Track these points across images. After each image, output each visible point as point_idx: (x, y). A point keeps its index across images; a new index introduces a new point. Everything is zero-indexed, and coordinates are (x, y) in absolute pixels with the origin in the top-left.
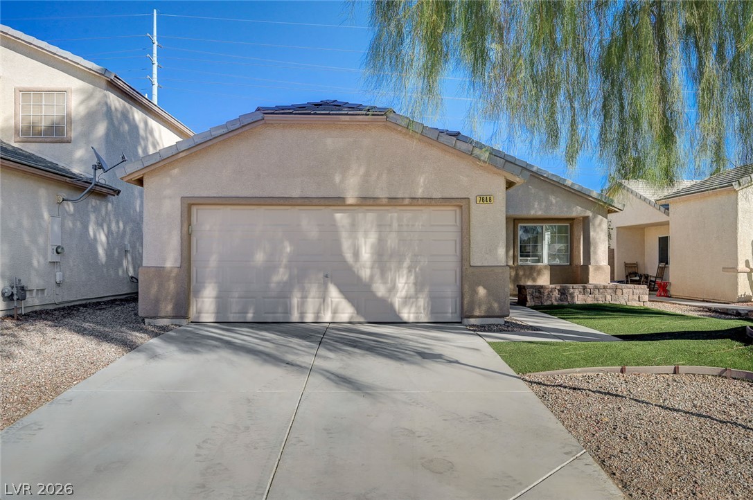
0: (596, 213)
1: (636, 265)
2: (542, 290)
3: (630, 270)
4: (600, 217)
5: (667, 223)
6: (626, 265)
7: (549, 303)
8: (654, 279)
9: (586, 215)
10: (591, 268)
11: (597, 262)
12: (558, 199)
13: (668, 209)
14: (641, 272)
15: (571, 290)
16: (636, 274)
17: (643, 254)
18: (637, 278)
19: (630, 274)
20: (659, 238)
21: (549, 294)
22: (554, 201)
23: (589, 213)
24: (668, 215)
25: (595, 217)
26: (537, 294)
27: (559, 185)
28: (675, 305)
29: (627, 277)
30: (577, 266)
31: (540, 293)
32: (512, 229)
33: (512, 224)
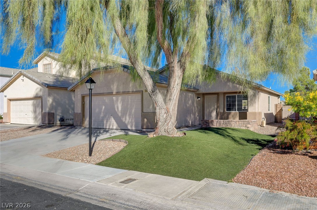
11: (251, 110)
32: (223, 97)
33: (223, 95)
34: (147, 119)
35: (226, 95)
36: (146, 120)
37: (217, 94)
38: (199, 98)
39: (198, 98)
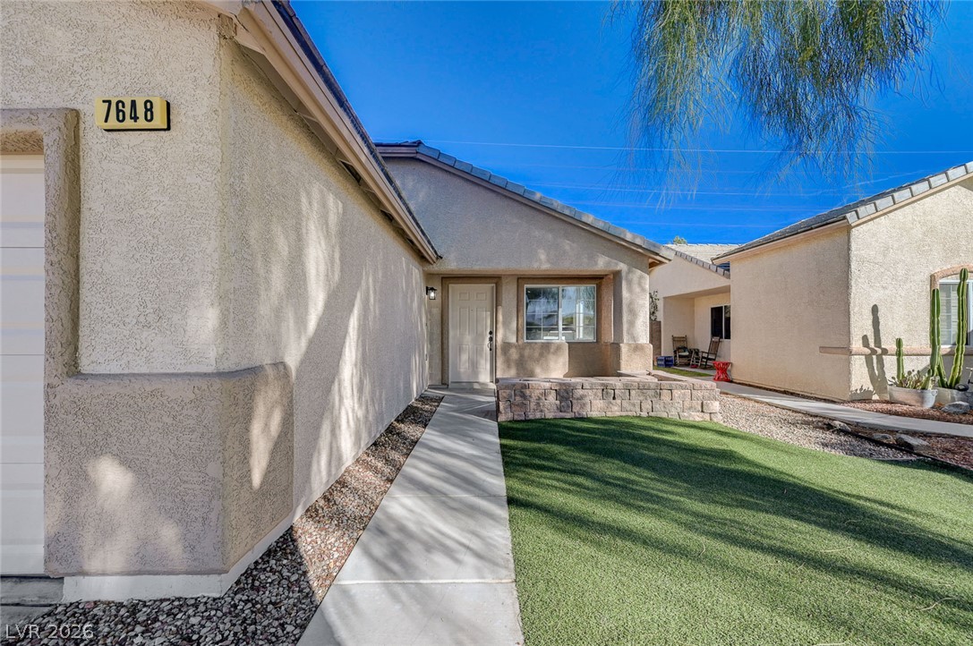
0: (633, 266)
1: (684, 339)
2: (528, 392)
3: (679, 345)
4: (639, 272)
5: (726, 290)
6: (674, 339)
7: (538, 415)
8: (705, 355)
9: (618, 268)
10: (624, 349)
11: (634, 338)
12: (575, 245)
13: (729, 270)
14: (691, 346)
15: (580, 392)
16: (685, 349)
17: (693, 327)
18: (687, 353)
19: (679, 348)
20: (712, 309)
21: (539, 399)
22: (567, 247)
23: (622, 267)
24: (729, 277)
25: (629, 271)
26: (518, 398)
27: (574, 222)
28: (746, 402)
29: (675, 352)
30: (606, 344)
31: (523, 396)
32: (516, 293)
33: (516, 283)
34: (126, 462)
35: (526, 286)
36: (112, 478)
37: (495, 279)
38: (432, 289)
39: (428, 290)
